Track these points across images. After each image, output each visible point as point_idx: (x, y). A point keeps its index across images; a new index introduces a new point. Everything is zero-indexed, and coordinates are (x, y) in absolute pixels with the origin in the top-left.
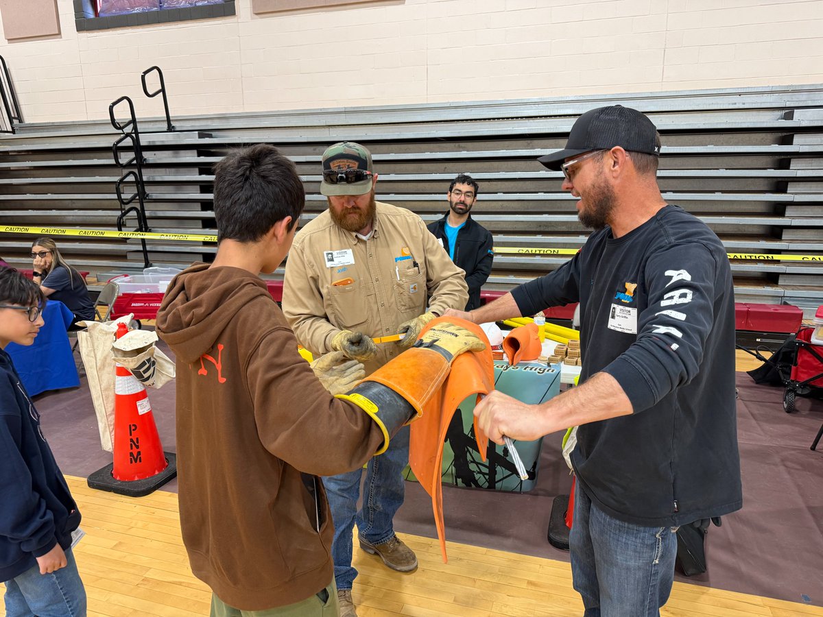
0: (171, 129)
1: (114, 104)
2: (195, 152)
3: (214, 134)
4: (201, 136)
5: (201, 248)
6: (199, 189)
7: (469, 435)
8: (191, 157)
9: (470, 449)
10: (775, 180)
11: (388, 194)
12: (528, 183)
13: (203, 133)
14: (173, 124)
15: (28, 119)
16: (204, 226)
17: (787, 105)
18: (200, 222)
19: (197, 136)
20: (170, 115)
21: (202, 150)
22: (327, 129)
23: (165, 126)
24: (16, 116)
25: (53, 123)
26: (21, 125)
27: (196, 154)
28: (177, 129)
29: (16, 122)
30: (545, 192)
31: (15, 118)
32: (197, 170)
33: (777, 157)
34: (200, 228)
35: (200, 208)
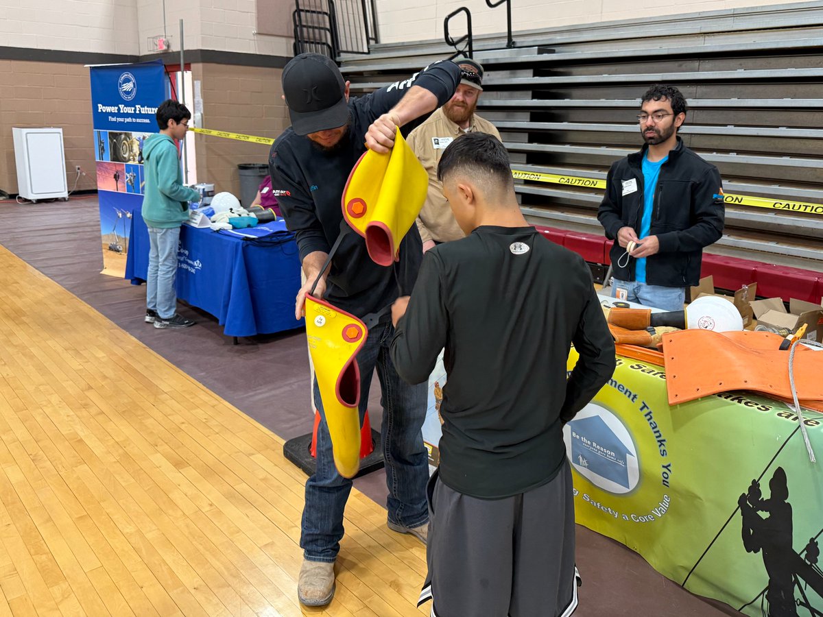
0: (511, 45)
1: (450, 16)
2: (530, 72)
3: (557, 49)
4: (540, 52)
5: (519, 186)
6: (529, 117)
7: (803, 556)
8: (526, 78)
9: (802, 582)
13: (543, 49)
14: (514, 39)
15: (384, 40)
16: (528, 162)
18: (524, 157)
19: (536, 52)
20: (512, 30)
21: (539, 68)
22: (702, 38)
23: (505, 42)
24: (374, 37)
25: (403, 43)
26: (377, 45)
27: (532, 75)
28: (518, 45)
29: (372, 42)
31: (372, 39)
32: (530, 93)
34: (523, 164)
35: (527, 140)
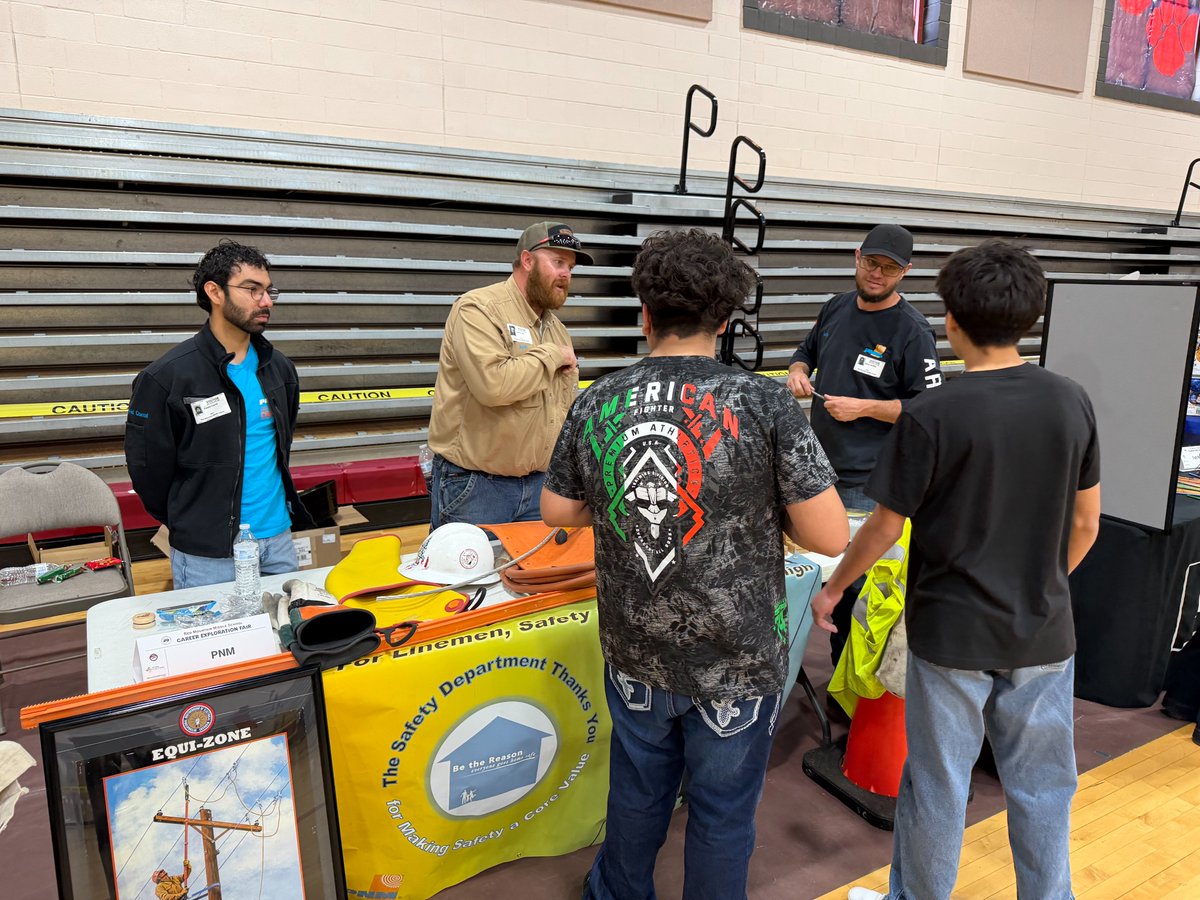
10: (611, 280)
11: (13, 290)
12: (290, 275)
17: (617, 187)
30: (349, 292)
33: (611, 252)
